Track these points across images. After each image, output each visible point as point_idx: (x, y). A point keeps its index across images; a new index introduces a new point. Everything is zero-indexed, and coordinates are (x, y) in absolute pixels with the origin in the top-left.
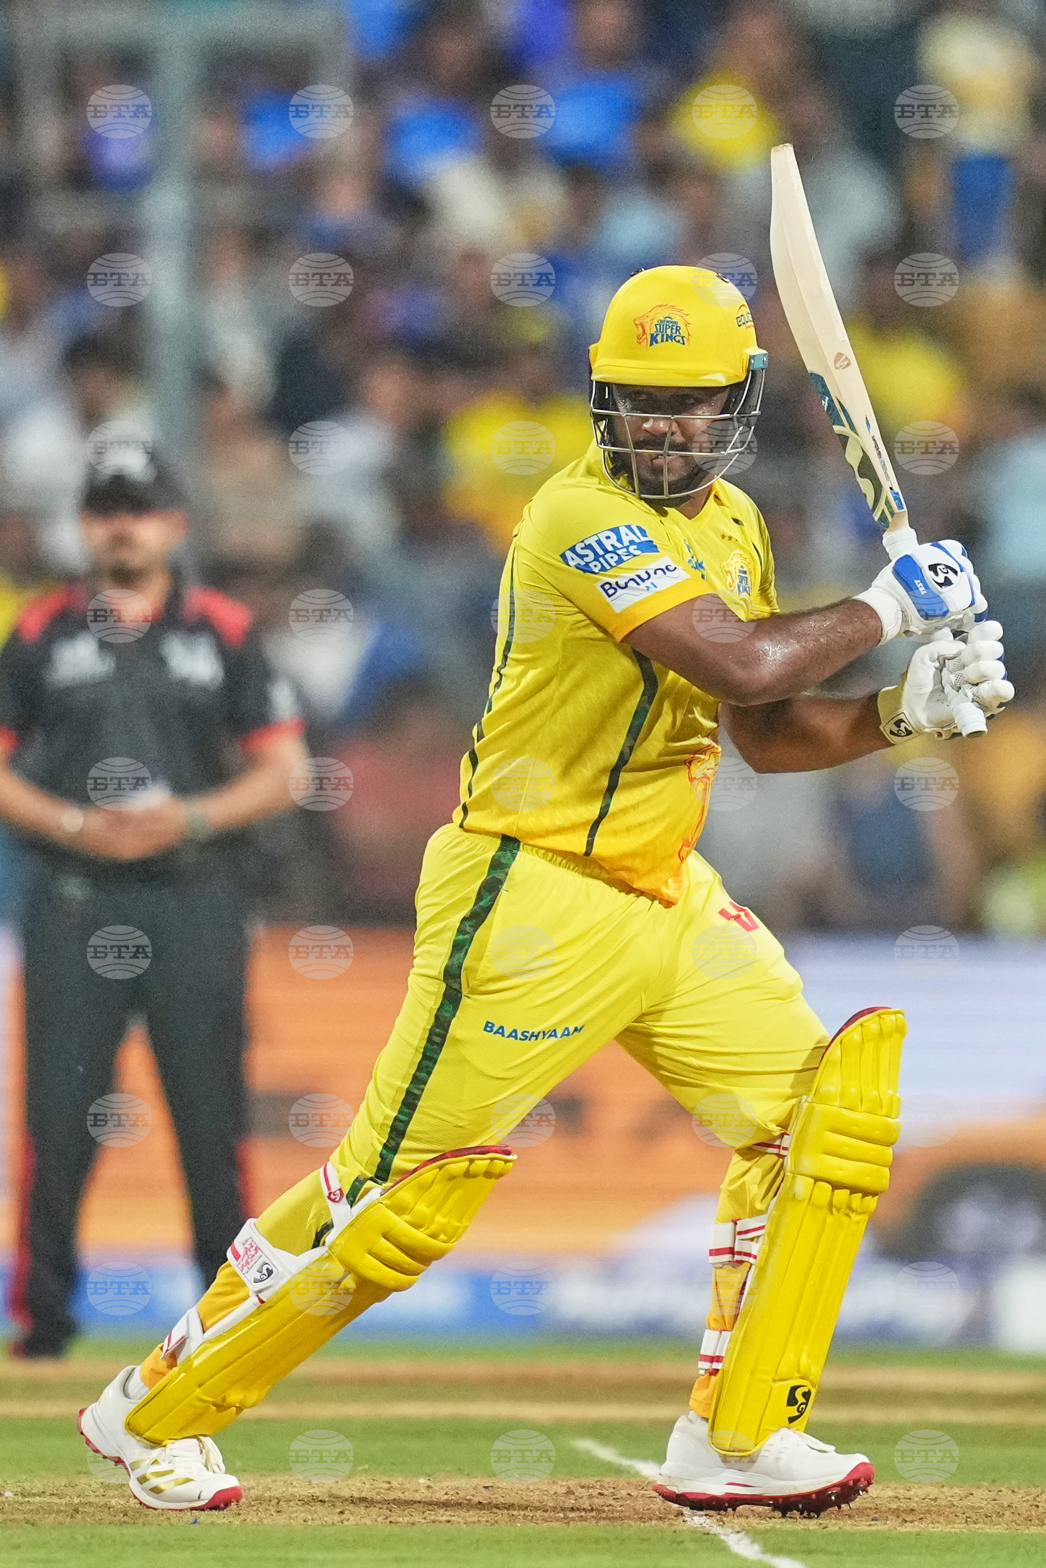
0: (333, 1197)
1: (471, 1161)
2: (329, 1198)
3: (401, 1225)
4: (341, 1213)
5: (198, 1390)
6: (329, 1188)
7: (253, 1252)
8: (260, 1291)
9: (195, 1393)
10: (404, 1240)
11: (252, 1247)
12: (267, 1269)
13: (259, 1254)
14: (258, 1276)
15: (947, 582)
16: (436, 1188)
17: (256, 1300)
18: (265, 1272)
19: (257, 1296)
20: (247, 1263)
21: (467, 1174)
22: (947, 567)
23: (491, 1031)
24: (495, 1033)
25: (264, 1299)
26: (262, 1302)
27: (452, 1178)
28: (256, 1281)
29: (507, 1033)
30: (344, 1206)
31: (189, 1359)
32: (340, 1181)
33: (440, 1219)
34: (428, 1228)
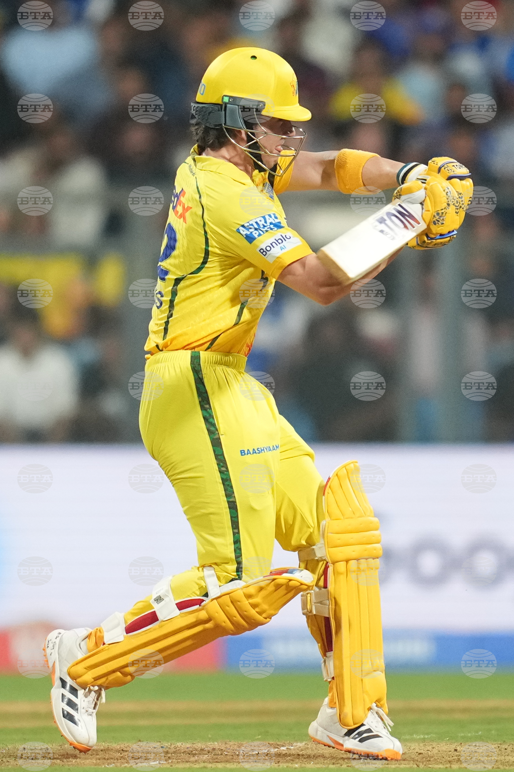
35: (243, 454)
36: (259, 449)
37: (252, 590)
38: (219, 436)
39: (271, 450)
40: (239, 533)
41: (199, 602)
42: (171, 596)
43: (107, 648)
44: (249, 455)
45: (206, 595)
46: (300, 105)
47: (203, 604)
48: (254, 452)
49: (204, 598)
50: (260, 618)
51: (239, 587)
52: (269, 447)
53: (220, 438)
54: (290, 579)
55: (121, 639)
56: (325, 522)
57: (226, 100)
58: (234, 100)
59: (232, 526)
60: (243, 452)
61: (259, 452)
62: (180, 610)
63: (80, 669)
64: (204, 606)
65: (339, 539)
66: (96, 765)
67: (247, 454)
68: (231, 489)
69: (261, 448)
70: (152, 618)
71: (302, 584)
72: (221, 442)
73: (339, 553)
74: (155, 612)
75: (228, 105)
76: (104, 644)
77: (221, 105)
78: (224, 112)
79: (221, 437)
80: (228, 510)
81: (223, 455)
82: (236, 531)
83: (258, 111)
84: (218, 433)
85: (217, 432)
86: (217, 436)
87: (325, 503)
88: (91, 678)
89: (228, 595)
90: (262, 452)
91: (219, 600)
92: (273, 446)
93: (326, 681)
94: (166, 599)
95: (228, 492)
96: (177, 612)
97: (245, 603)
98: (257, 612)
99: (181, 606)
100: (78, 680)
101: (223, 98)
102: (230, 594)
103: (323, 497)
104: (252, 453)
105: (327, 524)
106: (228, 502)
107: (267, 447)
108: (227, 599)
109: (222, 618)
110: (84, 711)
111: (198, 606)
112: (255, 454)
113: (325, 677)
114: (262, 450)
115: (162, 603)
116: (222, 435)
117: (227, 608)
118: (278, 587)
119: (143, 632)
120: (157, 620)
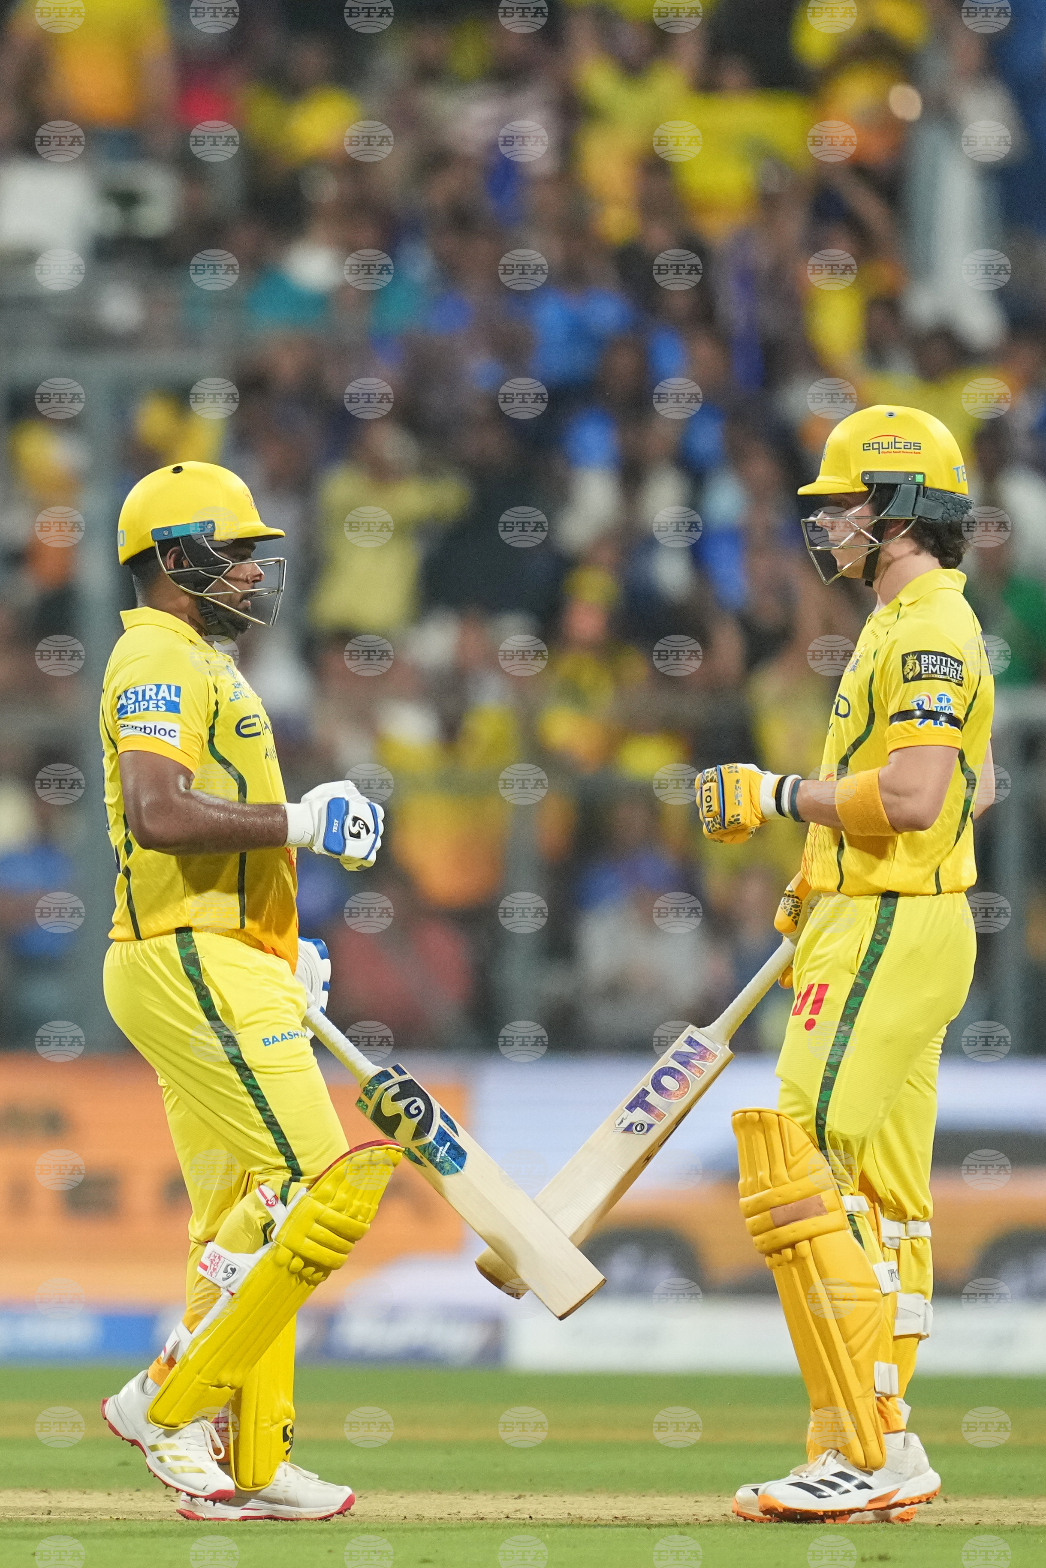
0: (270, 1203)
1: (372, 1151)
2: (267, 1204)
3: (328, 1212)
4: (279, 1213)
5: (198, 1377)
6: (265, 1198)
7: (217, 1260)
8: (230, 1286)
9: (196, 1380)
10: (332, 1223)
11: (215, 1257)
12: (231, 1269)
13: (222, 1259)
14: (225, 1275)
15: (358, 836)
16: (349, 1178)
17: (228, 1294)
18: (229, 1271)
19: (228, 1290)
20: (214, 1269)
21: (372, 1163)
22: (365, 824)
23: (270, 1043)
24: (273, 1043)
25: (234, 1291)
26: (232, 1294)
27: (359, 1167)
28: (224, 1279)
29: (280, 1038)
30: (280, 1205)
31: (185, 1356)
32: (272, 1190)
33: (356, 1203)
34: (348, 1211)
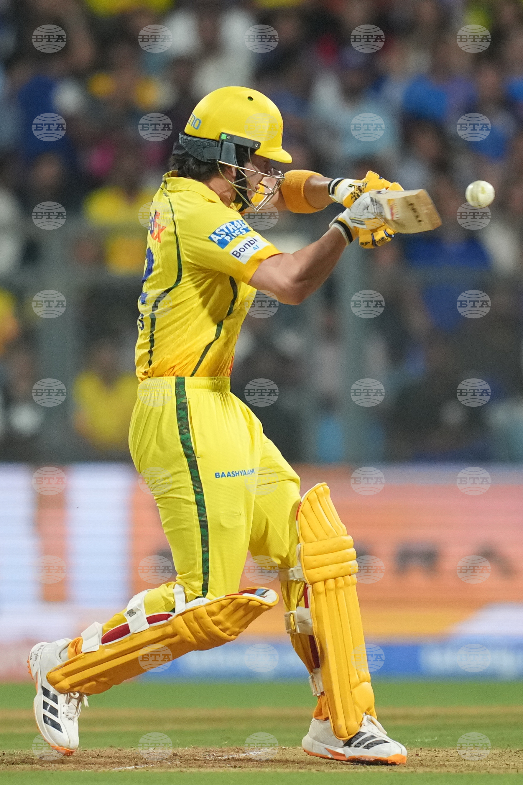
35: (218, 476)
36: (233, 473)
37: (214, 608)
38: (196, 459)
39: (246, 474)
40: (208, 551)
41: (166, 617)
42: (143, 609)
43: (83, 657)
44: (223, 477)
45: (174, 611)
46: (283, 148)
47: (169, 619)
48: (229, 475)
49: (171, 613)
50: (224, 635)
51: (202, 604)
52: (244, 471)
53: (196, 461)
54: (250, 599)
55: (97, 648)
56: (300, 546)
57: (224, 137)
58: (231, 137)
59: (202, 544)
60: (217, 474)
61: (233, 475)
62: (149, 623)
63: (57, 675)
64: (171, 621)
65: (315, 561)
66: (74, 769)
67: (221, 477)
68: (204, 509)
69: (236, 472)
70: (124, 630)
71: (262, 604)
72: (197, 464)
73: (316, 574)
74: (127, 624)
75: (225, 142)
76: (82, 653)
77: (218, 142)
78: (219, 149)
79: (197, 459)
80: (199, 529)
81: (198, 476)
82: (205, 549)
83: (253, 150)
84: (195, 456)
85: (193, 455)
86: (193, 459)
87: (299, 529)
88: (67, 684)
89: (192, 612)
90: (236, 476)
91: (183, 616)
92: (248, 471)
93: (316, 695)
94: (138, 613)
95: (200, 511)
96: (147, 626)
97: (209, 620)
98: (220, 629)
99: (151, 620)
100: (57, 685)
101: (220, 136)
102: (194, 611)
103: (297, 522)
104: (226, 476)
105: (302, 547)
106: (200, 521)
107: (242, 472)
108: (190, 615)
109: (186, 632)
110: (64, 715)
111: (166, 621)
112: (229, 477)
113: (314, 692)
114: (236, 474)
115: (135, 616)
116: (198, 458)
117: (192, 624)
118: (239, 606)
119: (116, 643)
120: (129, 632)
